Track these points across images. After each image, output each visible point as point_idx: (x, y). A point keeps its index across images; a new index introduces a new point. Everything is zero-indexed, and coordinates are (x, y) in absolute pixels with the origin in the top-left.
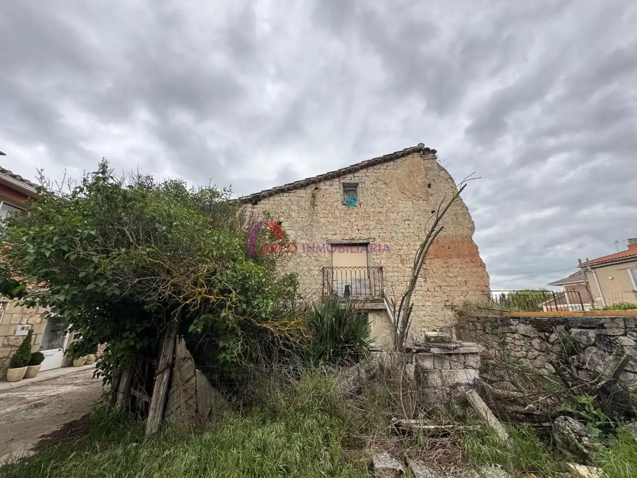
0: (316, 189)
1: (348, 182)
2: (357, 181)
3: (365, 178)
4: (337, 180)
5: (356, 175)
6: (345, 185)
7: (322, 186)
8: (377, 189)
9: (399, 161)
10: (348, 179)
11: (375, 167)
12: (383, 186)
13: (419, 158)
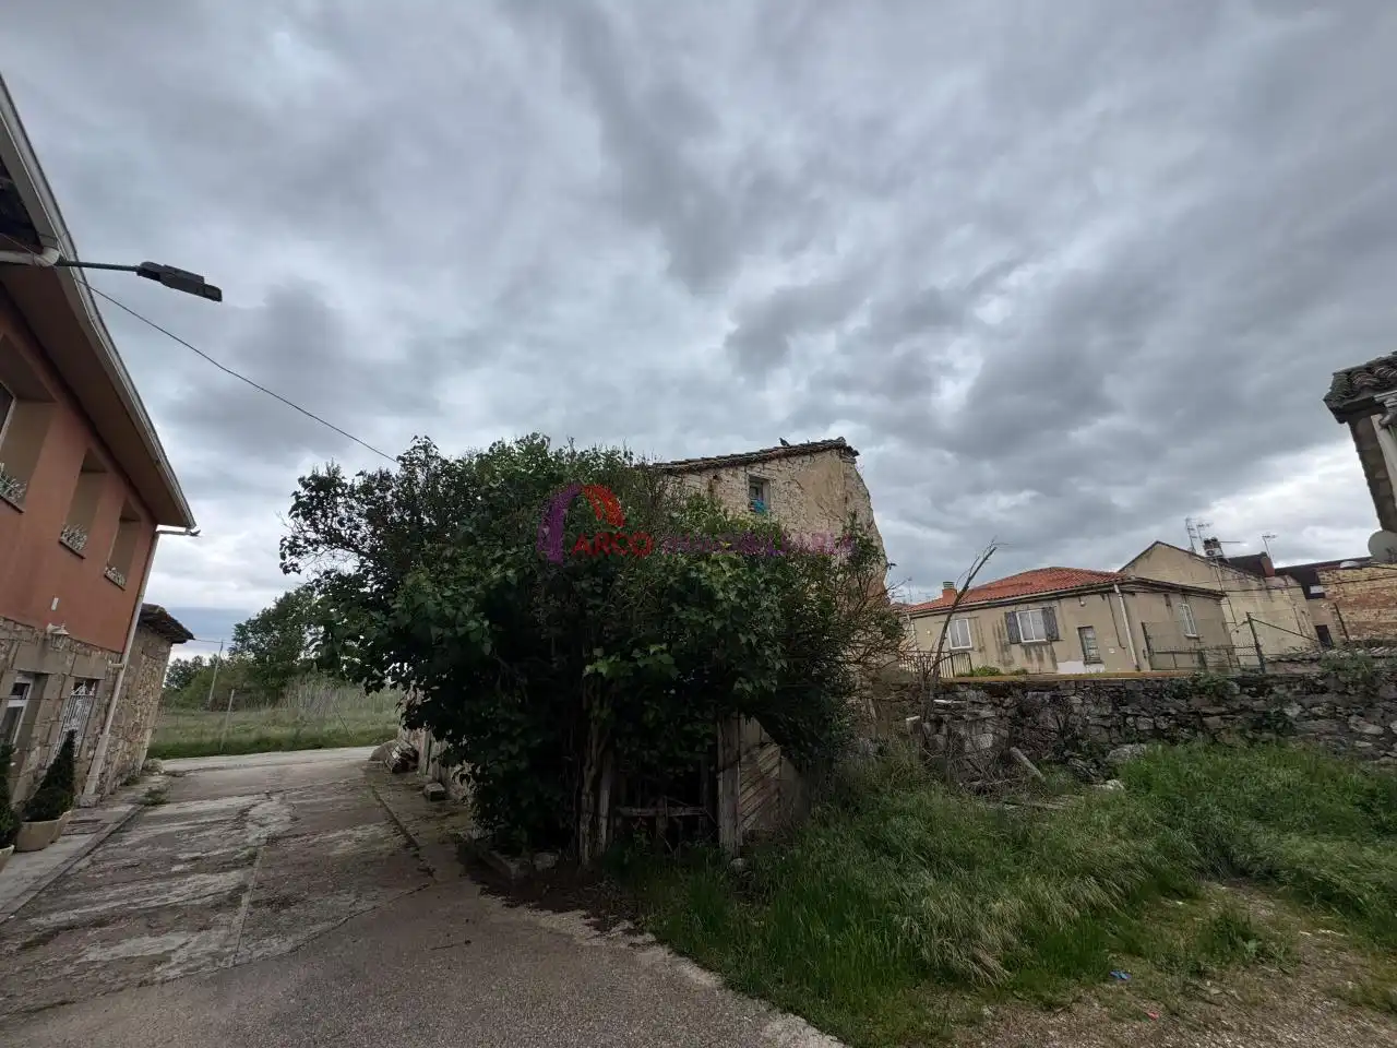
0: (715, 477)
1: (757, 474)
2: (766, 476)
3: (777, 473)
4: (743, 469)
5: (767, 466)
6: (753, 479)
7: (723, 474)
8: (791, 494)
9: (818, 457)
10: (756, 471)
11: (790, 459)
12: (797, 491)
13: (837, 458)
